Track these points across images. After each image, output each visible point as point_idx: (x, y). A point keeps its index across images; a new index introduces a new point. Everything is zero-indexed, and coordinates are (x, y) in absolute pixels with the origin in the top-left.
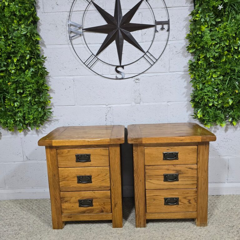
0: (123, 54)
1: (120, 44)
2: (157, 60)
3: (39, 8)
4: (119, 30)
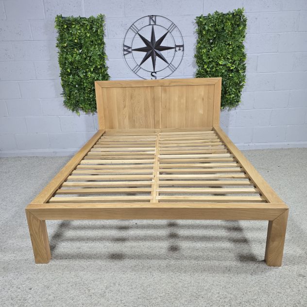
3: (106, 36)
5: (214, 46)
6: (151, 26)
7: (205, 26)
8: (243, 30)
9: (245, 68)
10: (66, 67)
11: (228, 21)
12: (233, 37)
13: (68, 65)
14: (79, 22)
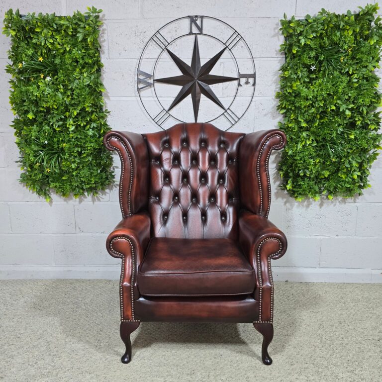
0: (199, 111)
1: (197, 99)
2: (239, 119)
4: (197, 83)
5: (317, 77)
6: (193, 37)
7: (300, 38)
8: (377, 46)
9: (379, 121)
10: (25, 109)
11: (348, 27)
12: (357, 59)
13: (29, 105)
14: (50, 23)
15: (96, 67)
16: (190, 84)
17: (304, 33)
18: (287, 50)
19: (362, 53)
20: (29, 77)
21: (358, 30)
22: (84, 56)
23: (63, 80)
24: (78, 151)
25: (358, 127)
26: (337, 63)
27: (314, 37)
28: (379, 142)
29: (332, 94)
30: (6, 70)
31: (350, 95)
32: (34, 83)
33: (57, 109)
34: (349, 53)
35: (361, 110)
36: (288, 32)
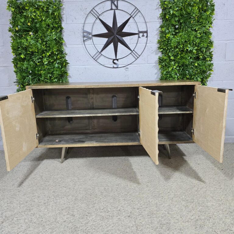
5: (179, 32)
6: (113, 11)
7: (170, 10)
8: (211, 16)
9: (212, 56)
10: (20, 52)
11: (195, 5)
12: (200, 22)
13: (22, 50)
14: (34, 4)
15: (60, 29)
16: (112, 37)
17: (172, 8)
18: (163, 17)
19: (203, 19)
20: (22, 34)
21: (200, 7)
22: (53, 23)
23: (41, 36)
24: (50, 76)
25: (201, 59)
26: (190, 24)
27: (177, 10)
28: (212, 67)
29: (187, 41)
30: (8, 30)
31: (196, 41)
32: (25, 38)
33: (38, 52)
34: (196, 19)
35: (202, 50)
36: (164, 7)
